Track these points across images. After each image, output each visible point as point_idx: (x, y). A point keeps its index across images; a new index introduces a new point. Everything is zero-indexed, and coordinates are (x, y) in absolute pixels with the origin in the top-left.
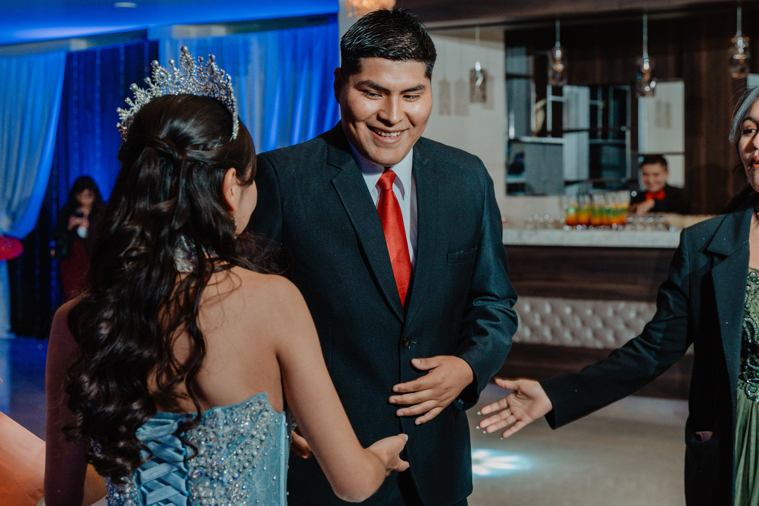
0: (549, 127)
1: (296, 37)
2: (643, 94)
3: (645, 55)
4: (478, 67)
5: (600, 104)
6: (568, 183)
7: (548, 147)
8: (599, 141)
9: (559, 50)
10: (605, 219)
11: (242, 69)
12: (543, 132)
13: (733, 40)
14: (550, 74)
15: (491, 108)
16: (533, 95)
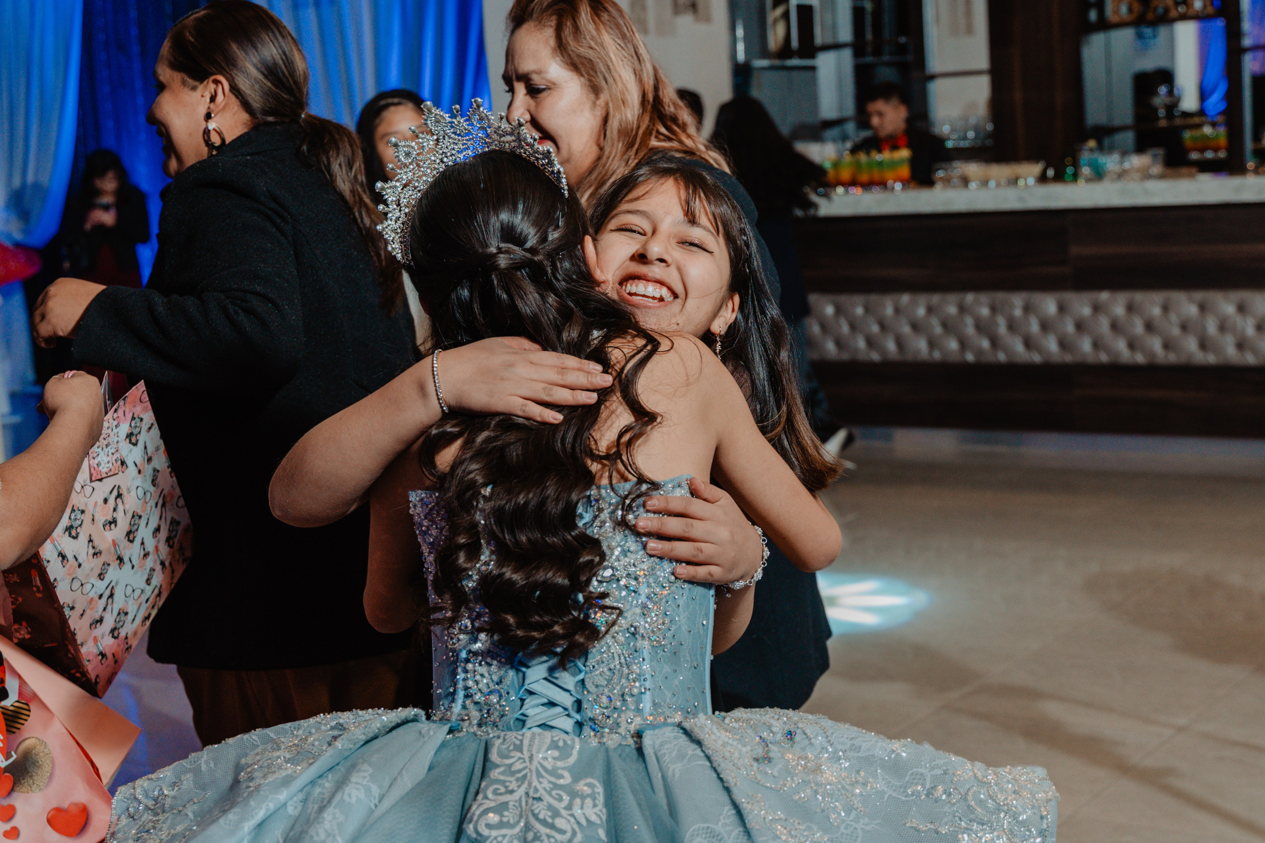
0: (795, 43)
5: (868, 5)
6: (828, 124)
7: (795, 74)
8: (869, 59)
10: (876, 175)
12: (785, 51)
15: (708, 20)
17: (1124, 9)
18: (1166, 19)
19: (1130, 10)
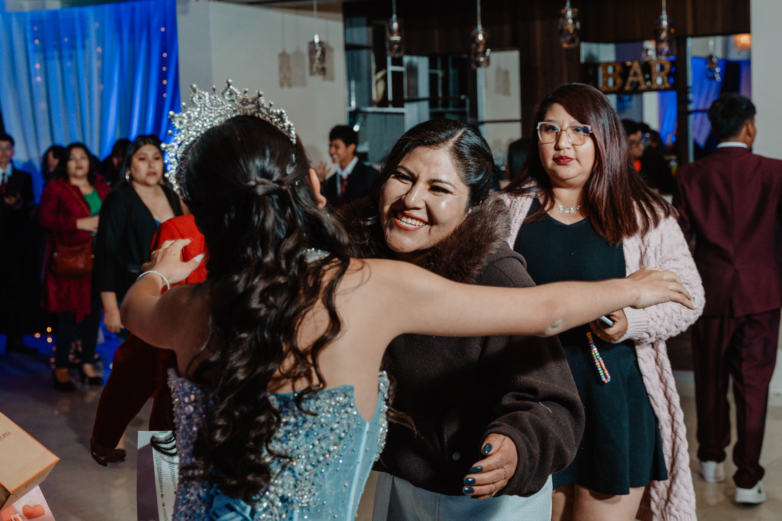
0: (390, 97)
1: (133, 10)
2: (478, 64)
3: (480, 27)
4: (317, 40)
5: (440, 73)
7: (389, 117)
8: (440, 109)
9: (396, 22)
11: (79, 43)
12: (383, 102)
13: (563, 11)
14: (387, 45)
15: (332, 79)
16: (374, 66)
17: (611, 82)
18: (637, 91)
19: (615, 83)
